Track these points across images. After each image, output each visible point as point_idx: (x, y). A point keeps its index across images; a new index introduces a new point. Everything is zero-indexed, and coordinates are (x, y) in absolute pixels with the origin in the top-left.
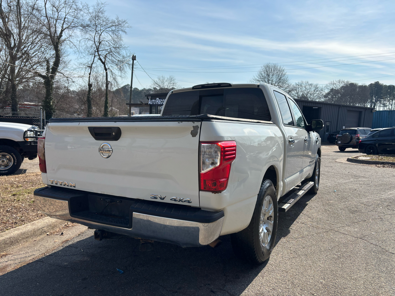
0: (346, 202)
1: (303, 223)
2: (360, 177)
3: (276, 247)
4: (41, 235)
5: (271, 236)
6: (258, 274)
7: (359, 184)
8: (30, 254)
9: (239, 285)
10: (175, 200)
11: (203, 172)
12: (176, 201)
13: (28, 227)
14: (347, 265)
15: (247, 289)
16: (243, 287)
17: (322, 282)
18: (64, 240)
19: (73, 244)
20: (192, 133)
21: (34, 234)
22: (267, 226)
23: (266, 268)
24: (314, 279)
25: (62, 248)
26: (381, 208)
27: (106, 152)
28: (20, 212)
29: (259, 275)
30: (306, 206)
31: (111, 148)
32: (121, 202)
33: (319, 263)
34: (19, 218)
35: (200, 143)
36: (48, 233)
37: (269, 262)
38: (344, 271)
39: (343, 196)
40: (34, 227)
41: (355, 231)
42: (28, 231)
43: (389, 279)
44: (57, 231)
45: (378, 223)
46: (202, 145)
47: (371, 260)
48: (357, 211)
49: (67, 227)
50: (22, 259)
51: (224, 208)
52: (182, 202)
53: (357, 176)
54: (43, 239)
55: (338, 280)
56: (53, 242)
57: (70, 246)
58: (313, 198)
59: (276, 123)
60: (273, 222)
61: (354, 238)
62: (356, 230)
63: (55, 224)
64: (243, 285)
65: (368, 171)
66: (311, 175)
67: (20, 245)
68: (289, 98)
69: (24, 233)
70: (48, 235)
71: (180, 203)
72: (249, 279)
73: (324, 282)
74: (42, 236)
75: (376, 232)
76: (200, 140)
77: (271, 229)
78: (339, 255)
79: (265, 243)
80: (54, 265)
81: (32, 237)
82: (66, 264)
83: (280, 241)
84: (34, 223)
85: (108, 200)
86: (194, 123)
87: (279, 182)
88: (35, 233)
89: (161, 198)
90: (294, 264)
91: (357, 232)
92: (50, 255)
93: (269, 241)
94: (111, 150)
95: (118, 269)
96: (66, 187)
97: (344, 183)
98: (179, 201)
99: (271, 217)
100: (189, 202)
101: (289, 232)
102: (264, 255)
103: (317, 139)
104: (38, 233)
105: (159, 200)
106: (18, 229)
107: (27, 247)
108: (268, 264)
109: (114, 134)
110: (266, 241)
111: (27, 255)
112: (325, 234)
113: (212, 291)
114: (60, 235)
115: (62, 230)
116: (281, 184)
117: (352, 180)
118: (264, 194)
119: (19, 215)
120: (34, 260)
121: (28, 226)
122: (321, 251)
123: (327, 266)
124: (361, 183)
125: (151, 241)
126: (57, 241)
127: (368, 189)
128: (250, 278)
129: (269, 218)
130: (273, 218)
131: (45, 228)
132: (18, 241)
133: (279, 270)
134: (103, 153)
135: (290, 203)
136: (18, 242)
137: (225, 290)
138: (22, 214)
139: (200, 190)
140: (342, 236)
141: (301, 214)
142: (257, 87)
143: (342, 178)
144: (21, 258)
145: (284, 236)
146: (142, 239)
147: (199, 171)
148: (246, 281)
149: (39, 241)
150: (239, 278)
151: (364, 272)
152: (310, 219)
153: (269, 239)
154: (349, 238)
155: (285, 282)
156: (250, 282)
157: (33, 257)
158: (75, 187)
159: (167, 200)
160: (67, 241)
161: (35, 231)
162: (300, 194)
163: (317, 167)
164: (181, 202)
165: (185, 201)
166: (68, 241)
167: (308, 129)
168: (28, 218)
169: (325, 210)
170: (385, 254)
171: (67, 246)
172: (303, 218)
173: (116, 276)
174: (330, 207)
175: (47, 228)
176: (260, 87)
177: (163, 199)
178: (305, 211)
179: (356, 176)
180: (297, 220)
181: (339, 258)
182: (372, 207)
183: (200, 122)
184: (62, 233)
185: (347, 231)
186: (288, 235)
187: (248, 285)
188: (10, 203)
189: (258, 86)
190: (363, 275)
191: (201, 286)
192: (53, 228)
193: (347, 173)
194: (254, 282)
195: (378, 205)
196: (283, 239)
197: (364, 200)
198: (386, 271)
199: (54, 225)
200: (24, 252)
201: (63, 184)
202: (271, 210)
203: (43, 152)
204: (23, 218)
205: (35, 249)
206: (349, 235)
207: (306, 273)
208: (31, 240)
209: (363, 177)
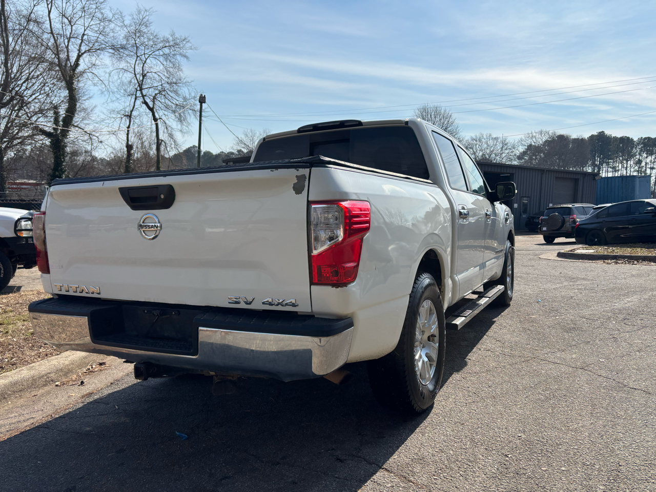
0: (557, 316)
1: (489, 350)
2: (578, 279)
3: (445, 388)
4: (45, 385)
5: (435, 368)
6: (416, 429)
7: (578, 289)
8: (27, 417)
9: (384, 448)
10: (270, 304)
11: (315, 252)
12: (272, 305)
13: (22, 373)
14: (560, 409)
15: (397, 452)
16: (390, 451)
17: (520, 436)
18: (85, 393)
19: (101, 399)
20: (294, 188)
21: (33, 385)
22: (428, 352)
23: (428, 419)
24: (507, 432)
25: (81, 405)
26: (614, 322)
27: (150, 229)
28: (10, 350)
29: (417, 430)
30: (493, 324)
31: (159, 223)
32: (179, 314)
33: (515, 409)
34: (6, 360)
35: (309, 203)
36: (57, 383)
37: (433, 411)
38: (556, 418)
39: (553, 308)
40: (32, 372)
41: (572, 358)
42: (23, 380)
43: (630, 427)
44: (74, 379)
45: (610, 345)
46: (313, 206)
47: (601, 400)
48: (574, 328)
49: (91, 372)
50: (13, 425)
51: (353, 313)
52: (283, 306)
53: (574, 278)
54: (48, 393)
55: (546, 432)
56: (66, 397)
57: (96, 402)
58: (504, 312)
59: (437, 182)
60: (438, 344)
61: (571, 369)
62: (574, 356)
63: (70, 367)
64: (390, 447)
65: (592, 270)
66: (499, 274)
67: (10, 403)
68: (458, 146)
69: (15, 384)
70: (57, 386)
71: (280, 308)
72: (400, 438)
73: (523, 436)
74: (46, 388)
75: (608, 358)
76: (309, 199)
77: (435, 356)
78: (548, 395)
79: (425, 379)
80: (67, 432)
81: (29, 390)
82: (88, 429)
83: (451, 379)
84: (33, 366)
85: (156, 312)
86: (298, 170)
87: (444, 278)
88: (34, 383)
89: (247, 303)
90: (474, 411)
91: (576, 360)
92: (60, 417)
93: (432, 377)
94: (159, 225)
95: (178, 433)
96: (84, 294)
97: (554, 289)
98: (277, 305)
99: (433, 336)
100: (294, 305)
101: (465, 364)
102: (424, 398)
103: (507, 215)
104: (41, 382)
105: (243, 306)
106: (5, 376)
107: (22, 406)
108: (431, 415)
109: (162, 196)
110: (427, 376)
111: (22, 418)
112: (523, 364)
113: (338, 459)
114: (79, 386)
115: (82, 378)
116: (449, 282)
117: (566, 283)
118: (421, 296)
119: (8, 355)
120: (33, 426)
121: (23, 372)
122: (517, 390)
123: (528, 413)
124: (580, 287)
125: (233, 377)
126: (73, 395)
127: (592, 296)
128: (401, 437)
129: (431, 338)
130: (437, 339)
131: (51, 375)
132: (6, 396)
133: (450, 421)
134: (145, 232)
135: (465, 317)
136: (5, 398)
137: (360, 457)
138: (13, 354)
139: (312, 283)
140: (551, 366)
141: (485, 336)
142: (404, 125)
143: (550, 281)
144: (10, 424)
145: (458, 371)
146: (217, 376)
147: (310, 250)
148: (396, 441)
149: (42, 395)
150: (385, 437)
151: (589, 419)
152: (499, 344)
153: (432, 372)
154: (563, 369)
155: (460, 440)
156: (402, 442)
157: (32, 421)
158: (99, 294)
159: (257, 306)
160: (90, 394)
161: (35, 380)
162: (482, 303)
163: (509, 263)
164: (280, 306)
165: (287, 304)
166: (91, 394)
167: (492, 198)
168: (23, 359)
169: (524, 328)
170: (622, 390)
171: (91, 402)
172: (487, 342)
173: (175, 444)
174: (531, 324)
175: (55, 375)
176: (409, 125)
177: (250, 303)
178: (490, 333)
179: (572, 279)
180: (478, 346)
181: (547, 399)
182: (599, 322)
183: (308, 169)
184: (82, 383)
185: (560, 358)
186: (464, 369)
187: (398, 448)
189: (407, 123)
190: (587, 423)
191: (320, 453)
192: (66, 374)
193: (557, 274)
194: (408, 442)
195: (609, 318)
196: (457, 375)
197: (586, 312)
198: (624, 415)
199: (69, 370)
200: (16, 414)
201: (78, 290)
202: (434, 324)
203: (43, 237)
204: (13, 360)
205: (36, 408)
206: (562, 364)
207: (494, 424)
208: (28, 395)
209: (583, 279)
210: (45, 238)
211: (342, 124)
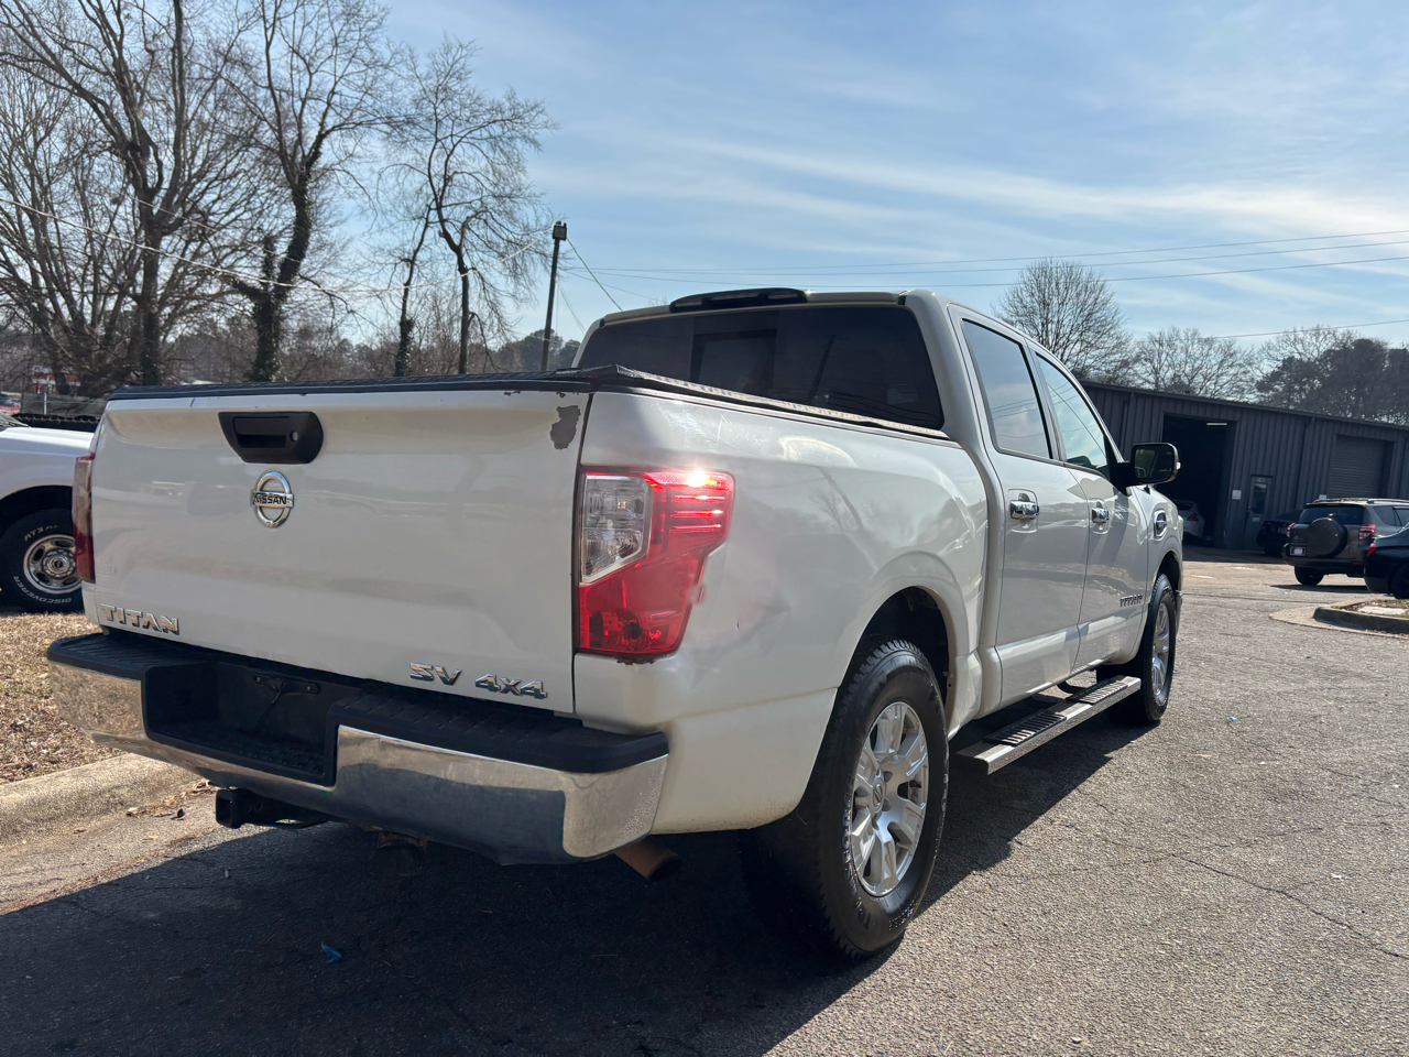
0: (1262, 760)
1: (1072, 826)
2: (1346, 674)
3: (938, 905)
4: (105, 812)
5: (911, 858)
6: (839, 997)
7: (1336, 699)
8: (49, 875)
9: (752, 1032)
10: (491, 688)
11: (587, 581)
12: (495, 690)
13: (61, 783)
14: (1197, 986)
15: (778, 1047)
16: (763, 1041)
17: (1079, 1042)
18: (180, 836)
19: (202, 852)
20: (554, 434)
21: (79, 809)
22: (896, 821)
23: (876, 976)
24: (1049, 1028)
25: (161, 861)
26: (1397, 786)
27: (272, 505)
28: (59, 731)
29: (842, 1000)
30: (1103, 764)
31: (291, 492)
32: (319, 691)
33: (1087, 973)
34: (45, 751)
35: (582, 470)
36: (131, 810)
37: (894, 957)
38: (1179, 1008)
39: (1259, 738)
40: (80, 783)
41: (1266, 864)
42: (59, 797)
43: (1354, 1050)
44: (168, 803)
45: (1369, 840)
46: (589, 477)
47: (1302, 974)
48: (1296, 792)
49: (206, 791)
50: (15, 891)
51: (669, 724)
52: (515, 693)
53: (1336, 673)
54: (108, 828)
55: (1143, 1038)
56: (138, 841)
57: (191, 857)
58: (1139, 739)
59: (962, 436)
60: (924, 805)
61: (1254, 890)
62: (1272, 860)
63: (163, 779)
64: (767, 1032)
65: (1386, 657)
66: (1132, 650)
67: (24, 842)
68: (1038, 354)
69: (42, 803)
70: (129, 814)
71: (510, 698)
72: (796, 1012)
73: (1086, 1043)
74: (107, 819)
75: (1351, 874)
76: (583, 461)
77: (913, 831)
78: (1176, 949)
79: (879, 882)
80: (109, 917)
81: (70, 820)
82: (152, 915)
83: (960, 885)
84: (87, 770)
85: (276, 683)
86: (562, 396)
88: (81, 806)
89: (445, 681)
90: (988, 969)
91: (1274, 870)
92: (110, 884)
93: (900, 878)
94: (289, 496)
95: (324, 947)
96: (151, 632)
97: (1279, 694)
98: (505, 691)
99: (915, 784)
100: (537, 694)
101: (1006, 853)
102: (866, 926)
103: (1162, 516)
104: (96, 805)
105: (437, 686)
106: (24, 786)
107: (47, 851)
108: (887, 965)
109: (296, 437)
110: (886, 876)
111: (38, 878)
112: (1144, 867)
113: (642, 1048)
114: (173, 819)
115: (185, 803)
116: (969, 665)
117: (1313, 683)
118: (877, 694)
119: (53, 740)
120: (53, 897)
121: (62, 779)
122: (1108, 927)
123: (1115, 987)
124: (1344, 695)
125: (418, 840)
126: (155, 837)
127: (1365, 719)
128: (801, 1010)
129: (910, 790)
130: (924, 791)
131: (123, 791)
132: (19, 828)
133: (925, 986)
134: (264, 509)
135: (1013, 745)
136: (15, 831)
137: (692, 1048)
138: (63, 741)
139: (576, 650)
140: (1208, 879)
141: (1074, 792)
142: (896, 303)
143: (1278, 676)
144: (12, 887)
145: (983, 868)
146: (386, 833)
147: (575, 577)
148: (785, 1018)
149: (94, 833)
150: (763, 1007)
151: (1258, 1018)
152: (1101, 813)
153: (901, 871)
154: (1236, 888)
155: (933, 1034)
156: (798, 1023)
157: (54, 885)
158: (176, 633)
159: (464, 689)
160: (188, 840)
161: (85, 798)
162: (1069, 717)
163: (1161, 625)
164: (510, 693)
165: (523, 692)
166: (191, 839)
167: (1121, 477)
168: (77, 752)
169: (1173, 782)
170: (1362, 955)
171: (182, 858)
172: (1075, 807)
173: (311, 970)
174: (1195, 773)
175: (129, 791)
176: (908, 304)
177: (452, 682)
178: (1090, 785)
179: (1334, 674)
180: (1051, 813)
181: (1175, 957)
182: (1360, 782)
183: (587, 395)
184: (181, 813)
185: (1236, 863)
186: (998, 866)
187: (784, 1035)
188: (31, 702)
189: (902, 299)
190: (1251, 1029)
191: (607, 1027)
192: (153, 792)
193: (1298, 659)
194: (811, 1027)
195: (1388, 774)
196: (977, 878)
197: (1337, 756)
198: (1349, 1018)
199: (160, 783)
200: (30, 868)
201: (143, 622)
202: (917, 756)
203: (87, 506)
204: (59, 752)
205: (72, 859)
206: (1237, 877)
207: (1027, 1005)
208: (65, 828)
209: (1360, 676)
210: (90, 507)
211: (764, 296)
